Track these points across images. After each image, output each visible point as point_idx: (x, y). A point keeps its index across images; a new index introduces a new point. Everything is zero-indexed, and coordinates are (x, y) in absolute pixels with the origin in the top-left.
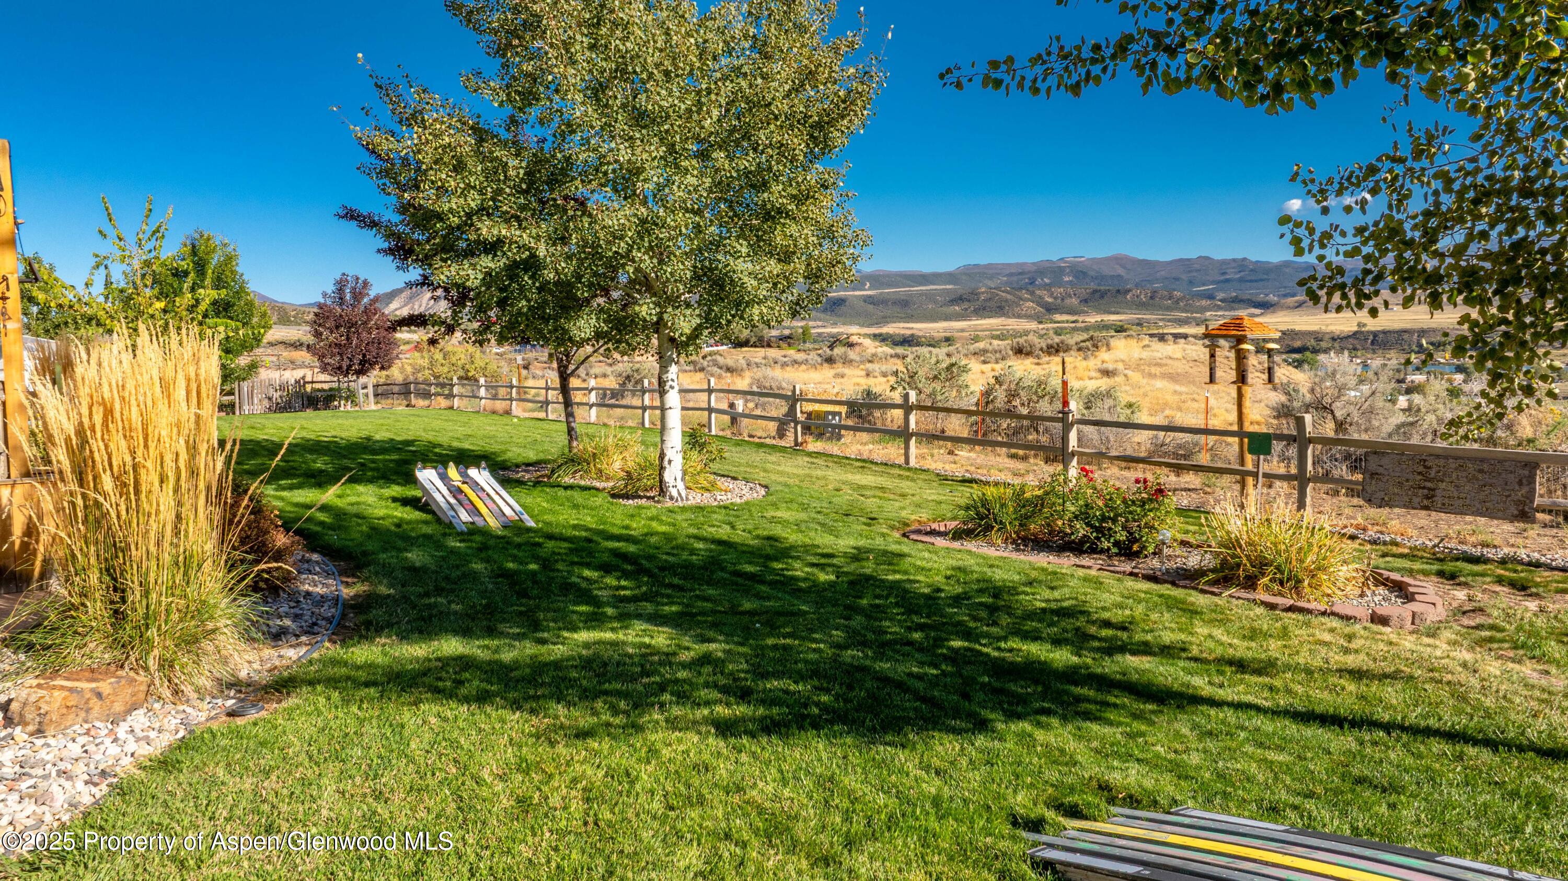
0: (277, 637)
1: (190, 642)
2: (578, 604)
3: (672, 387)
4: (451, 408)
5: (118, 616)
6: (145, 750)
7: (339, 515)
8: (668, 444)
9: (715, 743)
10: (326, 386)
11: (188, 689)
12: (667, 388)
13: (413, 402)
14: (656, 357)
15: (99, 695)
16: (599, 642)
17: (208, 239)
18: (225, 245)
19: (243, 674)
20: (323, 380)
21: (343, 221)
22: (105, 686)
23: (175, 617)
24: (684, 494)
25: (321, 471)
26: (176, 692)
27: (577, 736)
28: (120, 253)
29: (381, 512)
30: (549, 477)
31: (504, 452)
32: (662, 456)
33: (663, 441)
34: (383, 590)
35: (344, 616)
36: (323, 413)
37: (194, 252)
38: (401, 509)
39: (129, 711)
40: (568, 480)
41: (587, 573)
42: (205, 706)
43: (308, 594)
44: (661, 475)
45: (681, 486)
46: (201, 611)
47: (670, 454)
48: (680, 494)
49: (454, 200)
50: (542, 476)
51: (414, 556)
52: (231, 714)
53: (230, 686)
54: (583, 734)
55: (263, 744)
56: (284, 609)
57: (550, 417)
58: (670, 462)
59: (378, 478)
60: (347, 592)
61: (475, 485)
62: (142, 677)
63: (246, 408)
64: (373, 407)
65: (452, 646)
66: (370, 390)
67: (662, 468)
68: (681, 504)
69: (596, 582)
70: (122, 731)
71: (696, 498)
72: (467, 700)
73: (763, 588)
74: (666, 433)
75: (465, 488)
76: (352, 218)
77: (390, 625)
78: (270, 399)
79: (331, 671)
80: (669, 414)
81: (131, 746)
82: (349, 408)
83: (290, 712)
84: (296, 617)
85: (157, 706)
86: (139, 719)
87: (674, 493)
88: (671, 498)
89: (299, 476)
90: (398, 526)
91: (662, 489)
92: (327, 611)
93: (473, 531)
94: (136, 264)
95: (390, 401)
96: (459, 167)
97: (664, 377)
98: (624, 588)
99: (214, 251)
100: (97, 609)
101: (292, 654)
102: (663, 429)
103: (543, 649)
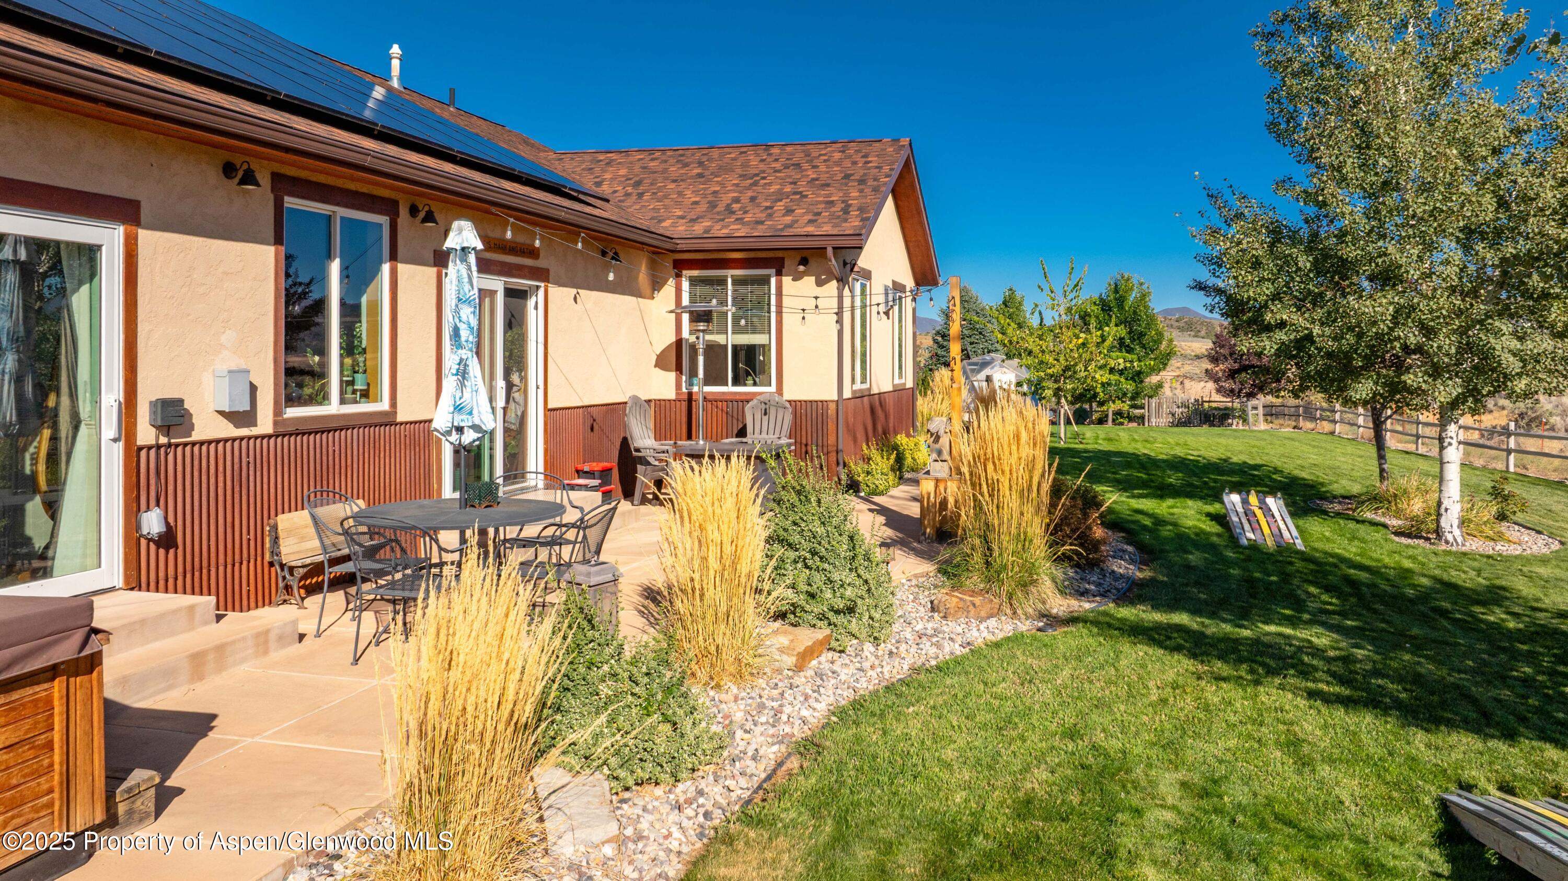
0: (1082, 594)
1: (1025, 585)
2: (1284, 608)
3: (1450, 444)
4: (1332, 433)
5: (988, 563)
6: (990, 637)
7: (1159, 522)
8: (1445, 494)
9: (1302, 702)
10: (1221, 405)
11: (1019, 612)
12: (1445, 444)
13: (1301, 424)
14: (1438, 416)
15: (974, 605)
16: (1280, 635)
17: (1128, 279)
18: (1141, 284)
19: (1054, 611)
20: (1220, 401)
21: (1194, 292)
22: (978, 600)
23: (1016, 569)
24: (1460, 540)
25: (1171, 485)
26: (1015, 613)
27: (1216, 679)
28: (1051, 302)
29: (1190, 523)
30: (1354, 511)
31: (1331, 483)
32: (1439, 504)
33: (1441, 491)
34: (1161, 578)
35: (1129, 590)
36: (1216, 430)
37: (1116, 291)
38: (1208, 522)
39: (988, 618)
40: (1369, 515)
41: (1313, 589)
42: (1028, 623)
43: (1113, 572)
44: (1438, 521)
45: (1457, 532)
46: (1030, 569)
47: (1446, 503)
48: (1455, 540)
49: (1252, 290)
50: (1348, 509)
51: (1194, 558)
52: (1039, 630)
53: (1044, 616)
54: (1219, 678)
55: (1045, 645)
56: (1095, 578)
57: (1420, 452)
58: (1446, 510)
59: (1210, 496)
60: (1140, 575)
61: (1267, 511)
62: (997, 601)
63: (1153, 420)
64: (1263, 426)
65: (1182, 618)
66: (1261, 411)
67: (1439, 515)
68: (1454, 549)
69: (1314, 596)
70: (982, 627)
71: (1474, 545)
72: (1166, 648)
73: (1445, 623)
74: (1444, 483)
75: (1259, 513)
76: (1201, 289)
77: (1152, 599)
78: (1173, 415)
79: (1101, 618)
80: (1447, 467)
81: (985, 634)
82: (1241, 427)
83: (1066, 633)
84: (1099, 585)
85: (1003, 618)
86: (992, 622)
87: (1450, 537)
88: (1447, 542)
89: (1151, 487)
90: (1197, 534)
91: (1438, 532)
92: (1121, 585)
93: (1254, 547)
94: (1062, 310)
95: (1281, 421)
96: (1256, 264)
97: (1444, 435)
98: (1331, 604)
99: (1132, 289)
100: (978, 558)
101: (1087, 606)
102: (1441, 479)
103: (1237, 630)
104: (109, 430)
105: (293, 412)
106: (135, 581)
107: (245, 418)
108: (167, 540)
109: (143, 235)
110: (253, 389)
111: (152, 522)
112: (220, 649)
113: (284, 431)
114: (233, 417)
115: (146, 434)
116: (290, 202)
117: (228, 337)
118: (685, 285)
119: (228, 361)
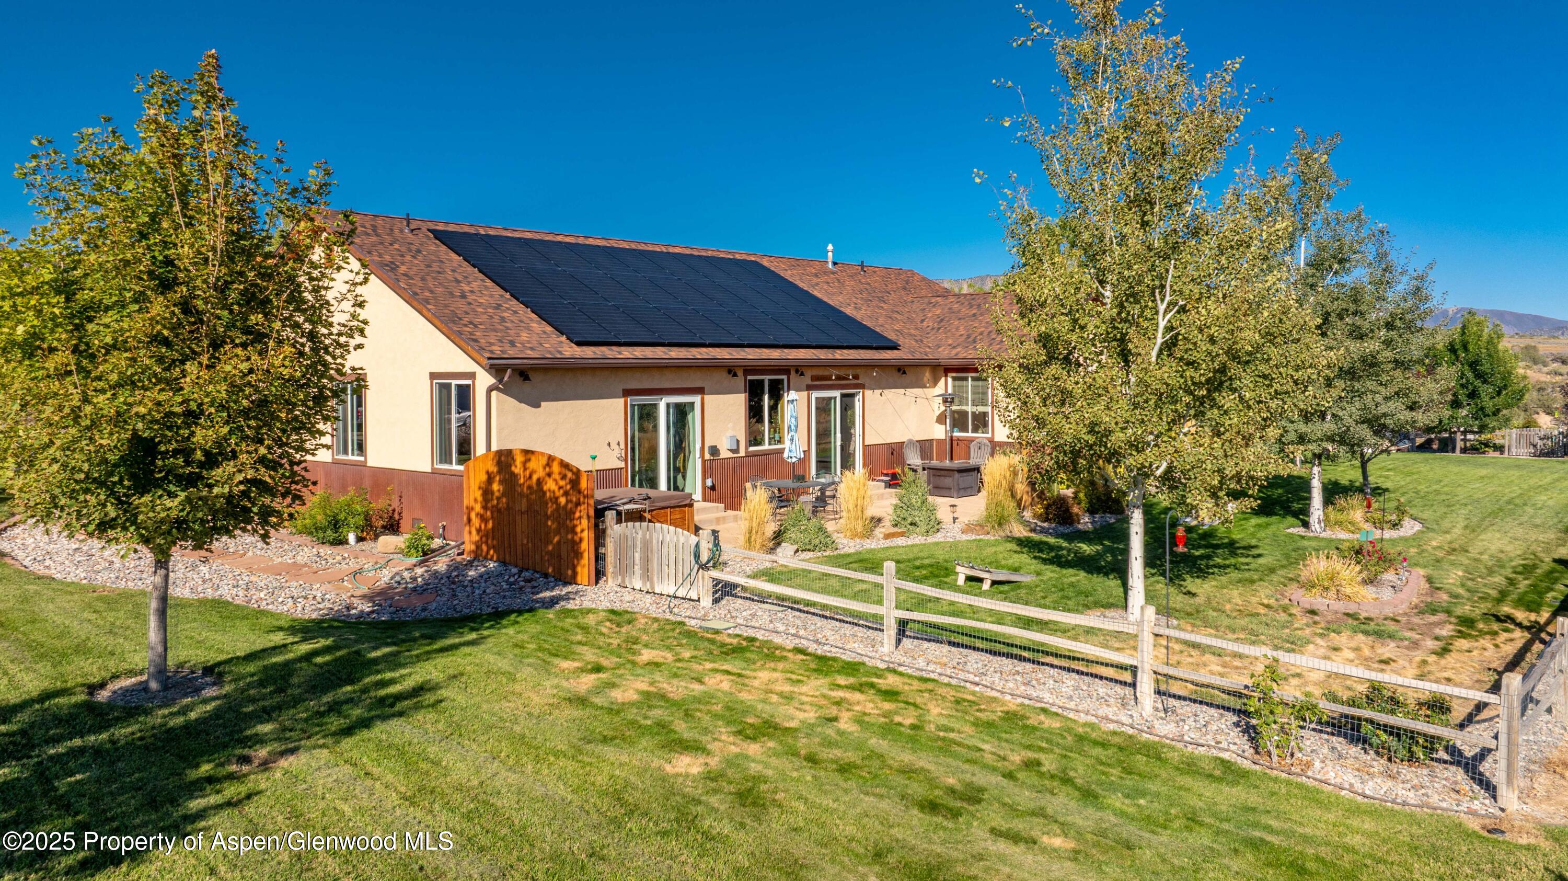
63: (1513, 450)
78: (1534, 446)
104: (698, 455)
105: (752, 449)
106: (704, 500)
107: (736, 451)
108: (713, 488)
109: (707, 398)
110: (738, 441)
111: (709, 482)
112: (724, 518)
113: (749, 455)
114: (732, 451)
115: (707, 456)
116: (749, 377)
117: (730, 425)
118: (950, 380)
119: (730, 433)
